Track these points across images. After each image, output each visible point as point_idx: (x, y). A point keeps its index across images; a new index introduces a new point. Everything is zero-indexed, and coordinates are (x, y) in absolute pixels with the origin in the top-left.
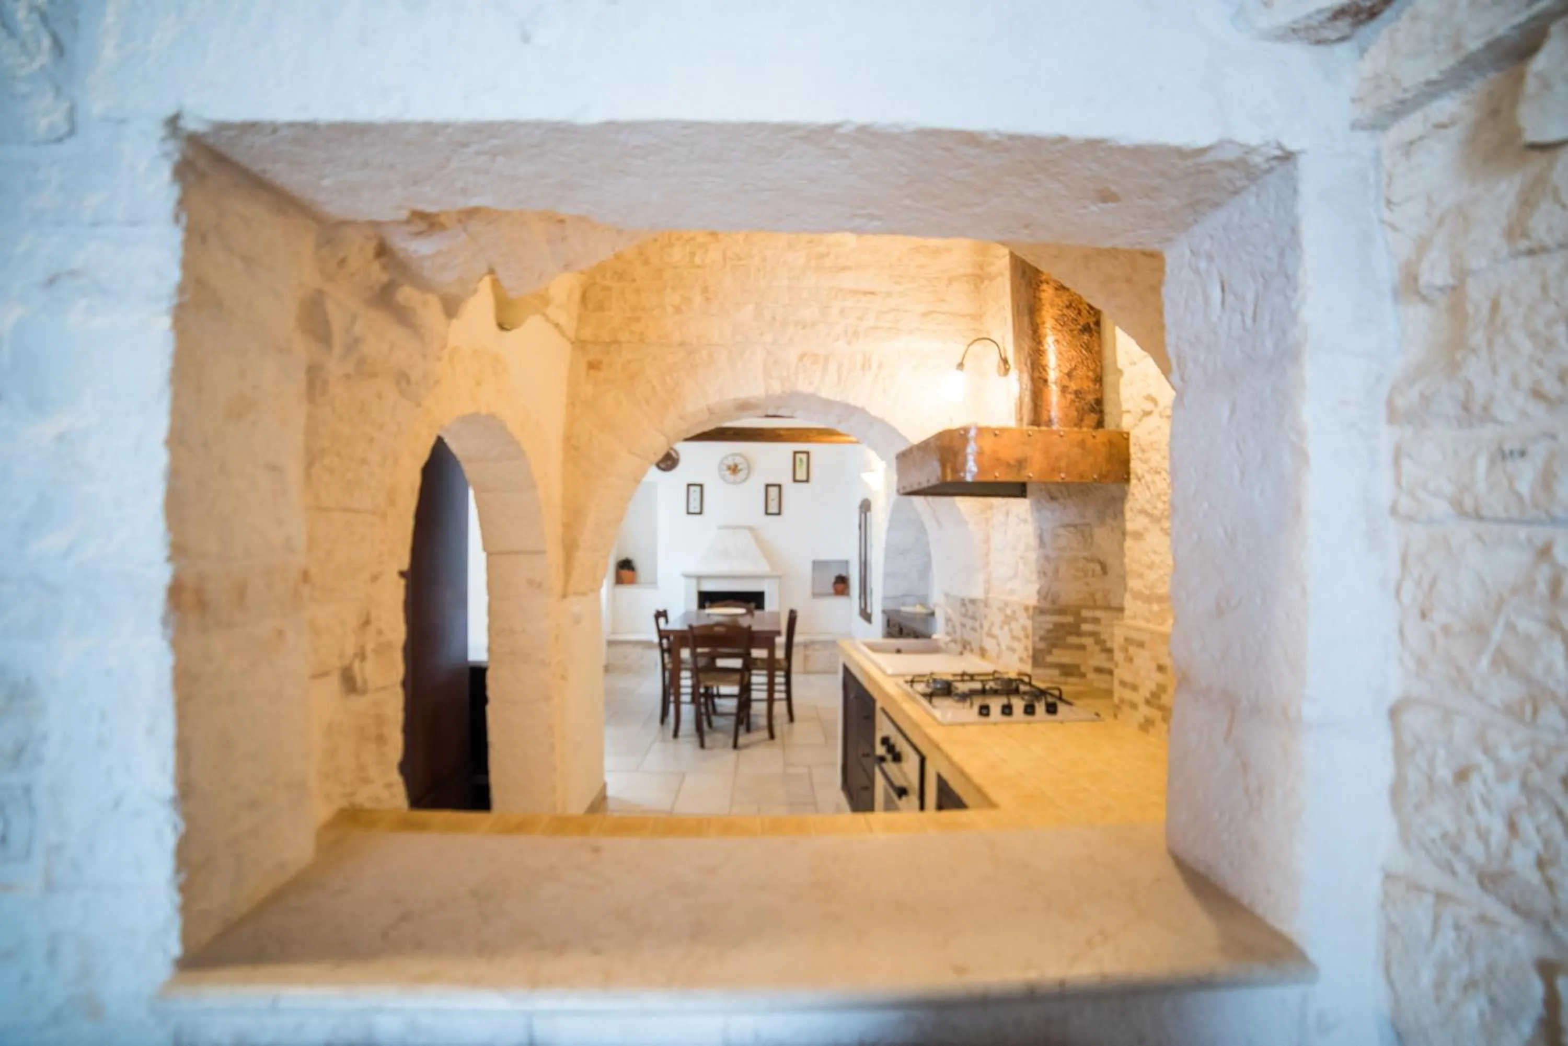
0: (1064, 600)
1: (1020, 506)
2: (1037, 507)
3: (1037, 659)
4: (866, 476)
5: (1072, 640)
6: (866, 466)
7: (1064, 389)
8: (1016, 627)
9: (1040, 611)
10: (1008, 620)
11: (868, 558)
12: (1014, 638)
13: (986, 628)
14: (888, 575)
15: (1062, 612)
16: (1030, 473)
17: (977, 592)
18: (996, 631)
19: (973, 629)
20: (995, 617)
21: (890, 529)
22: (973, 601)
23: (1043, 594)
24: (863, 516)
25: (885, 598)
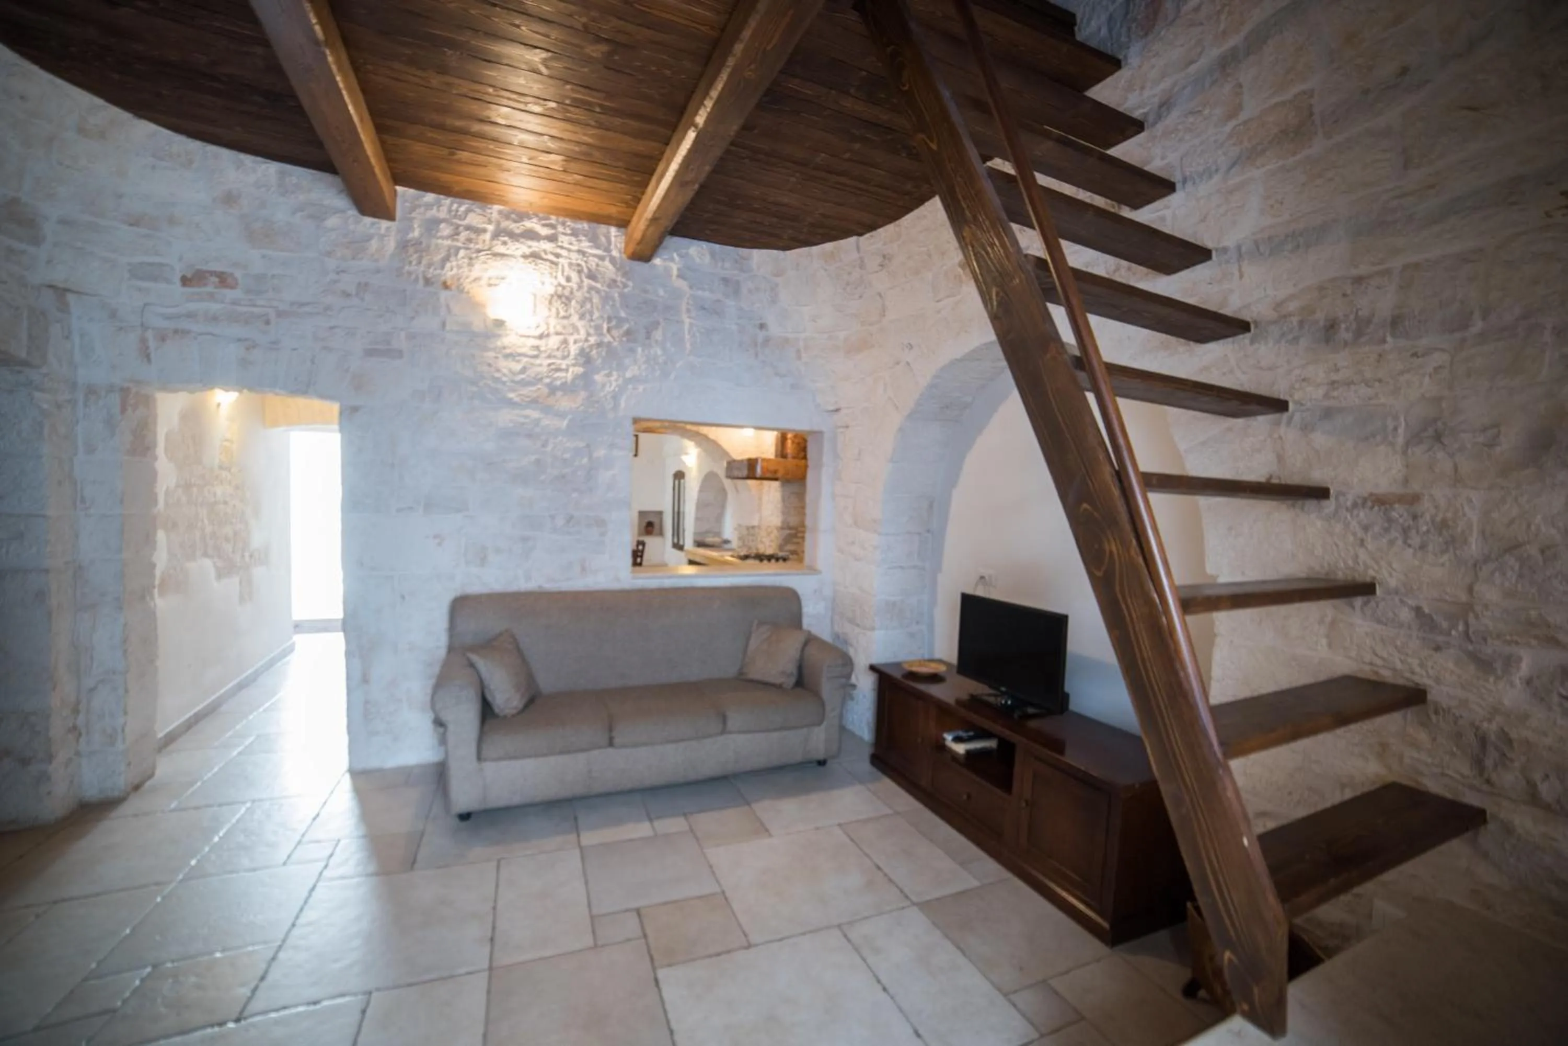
0: (792, 524)
1: (776, 484)
2: (783, 485)
3: (781, 547)
4: (684, 458)
5: (795, 540)
6: (682, 451)
7: (793, 442)
8: (773, 536)
9: (782, 528)
10: (769, 534)
11: (681, 509)
12: (771, 541)
13: (759, 539)
14: (697, 519)
15: (790, 528)
16: (779, 475)
17: (755, 523)
18: (764, 540)
19: (753, 541)
20: (763, 533)
21: (702, 490)
22: (753, 527)
23: (783, 522)
24: (677, 482)
25: (695, 534)
